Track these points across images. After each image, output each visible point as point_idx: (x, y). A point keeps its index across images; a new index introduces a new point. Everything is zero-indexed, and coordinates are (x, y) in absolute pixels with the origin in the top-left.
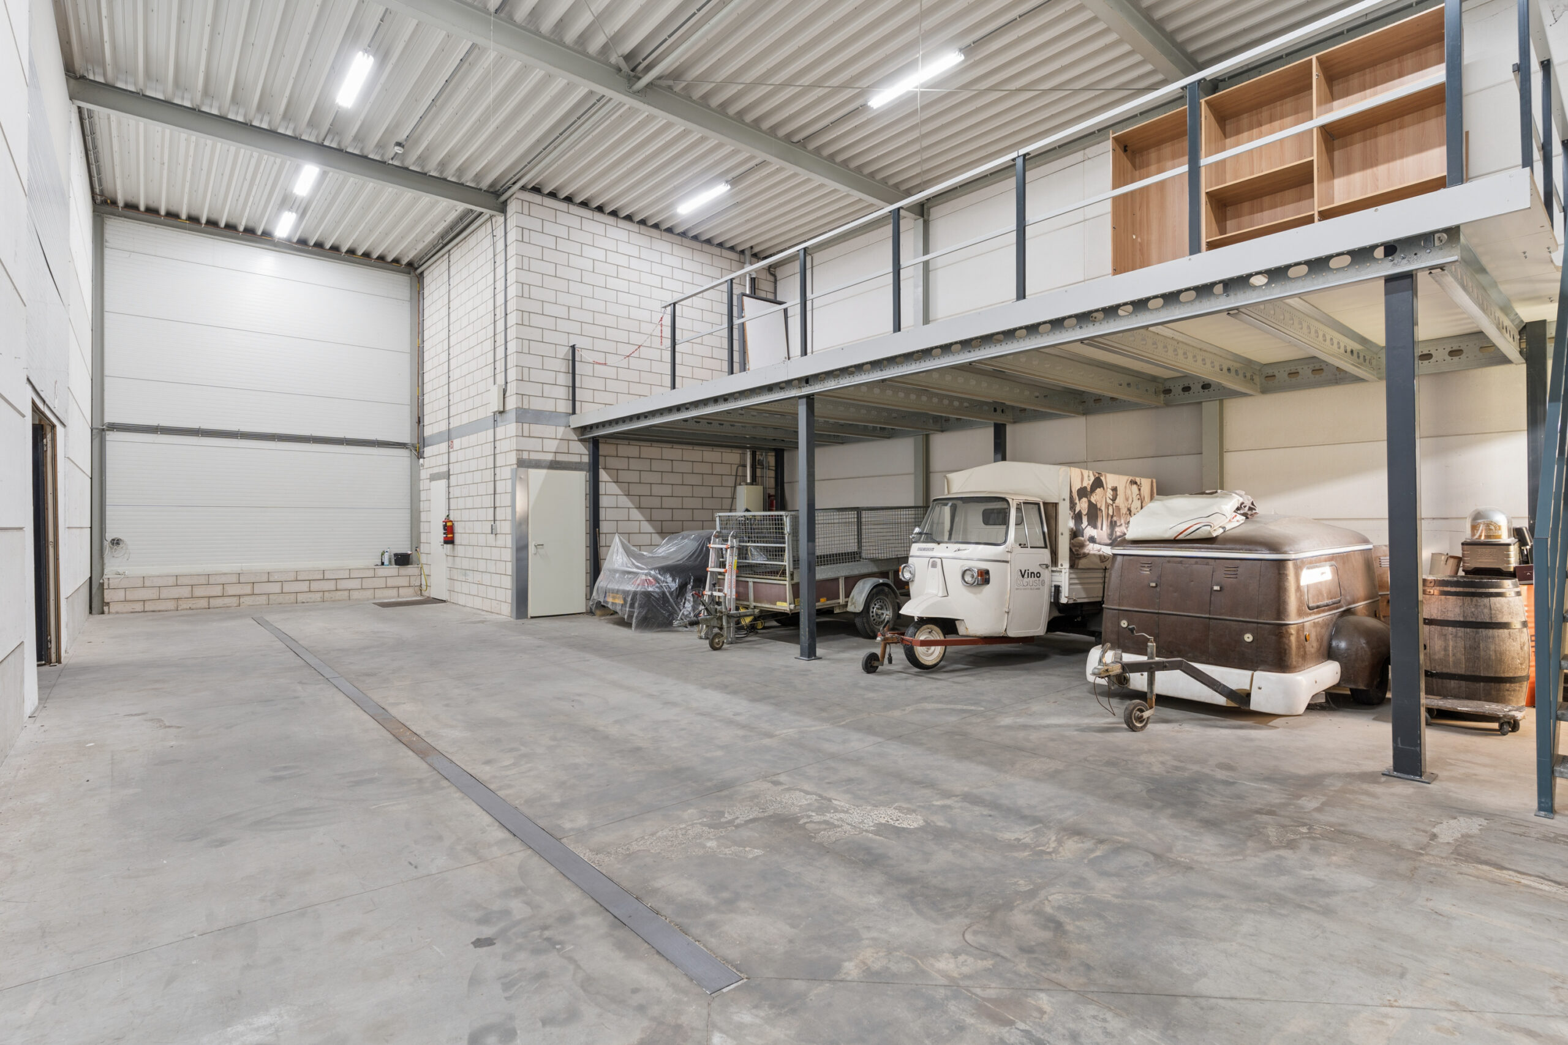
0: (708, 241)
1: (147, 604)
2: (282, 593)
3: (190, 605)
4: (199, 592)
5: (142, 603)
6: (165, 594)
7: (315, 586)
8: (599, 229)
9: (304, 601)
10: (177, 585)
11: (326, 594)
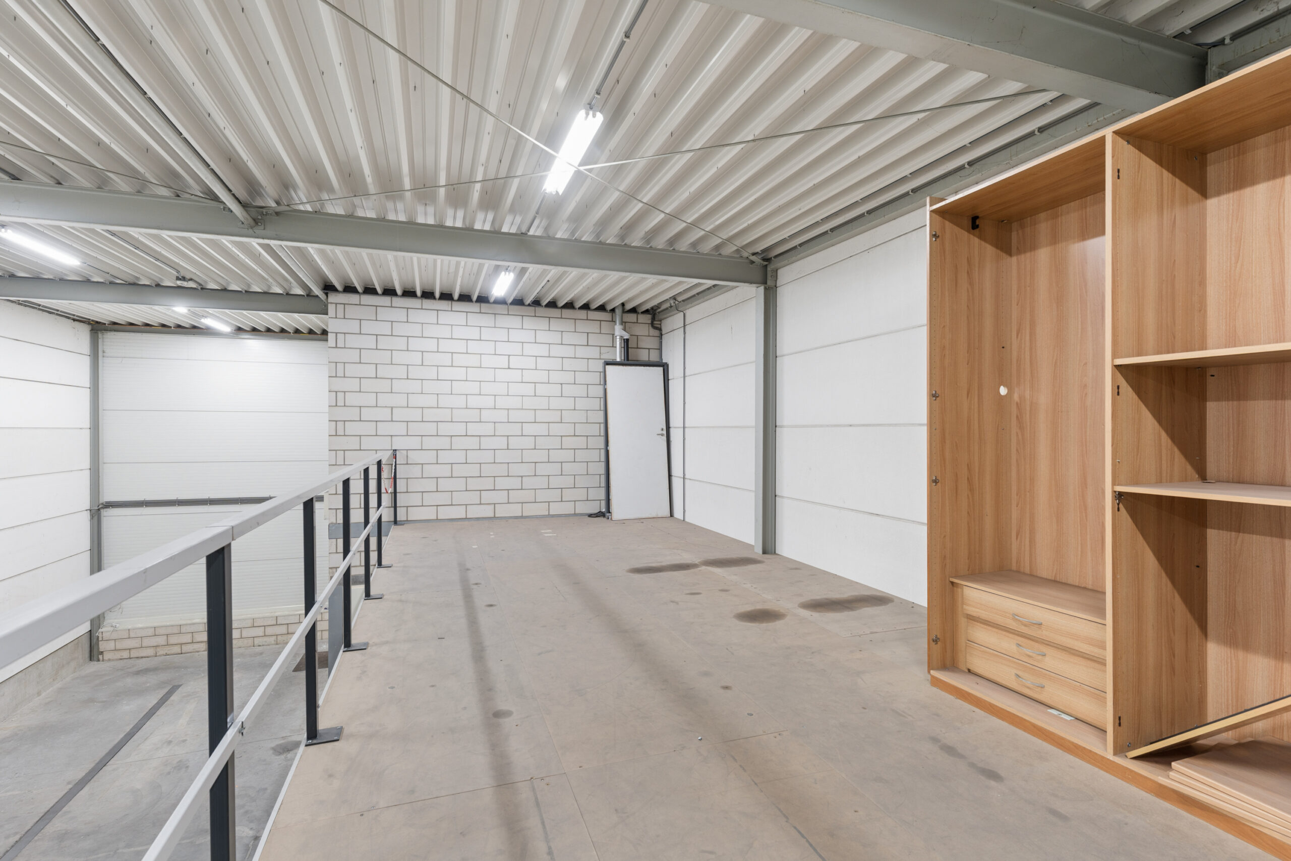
0: (570, 305)
1: (132, 651)
2: (241, 638)
3: (166, 651)
4: (173, 640)
5: (128, 651)
6: (146, 642)
7: (269, 631)
8: (430, 317)
9: (260, 644)
10: (155, 635)
11: (279, 637)
